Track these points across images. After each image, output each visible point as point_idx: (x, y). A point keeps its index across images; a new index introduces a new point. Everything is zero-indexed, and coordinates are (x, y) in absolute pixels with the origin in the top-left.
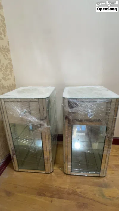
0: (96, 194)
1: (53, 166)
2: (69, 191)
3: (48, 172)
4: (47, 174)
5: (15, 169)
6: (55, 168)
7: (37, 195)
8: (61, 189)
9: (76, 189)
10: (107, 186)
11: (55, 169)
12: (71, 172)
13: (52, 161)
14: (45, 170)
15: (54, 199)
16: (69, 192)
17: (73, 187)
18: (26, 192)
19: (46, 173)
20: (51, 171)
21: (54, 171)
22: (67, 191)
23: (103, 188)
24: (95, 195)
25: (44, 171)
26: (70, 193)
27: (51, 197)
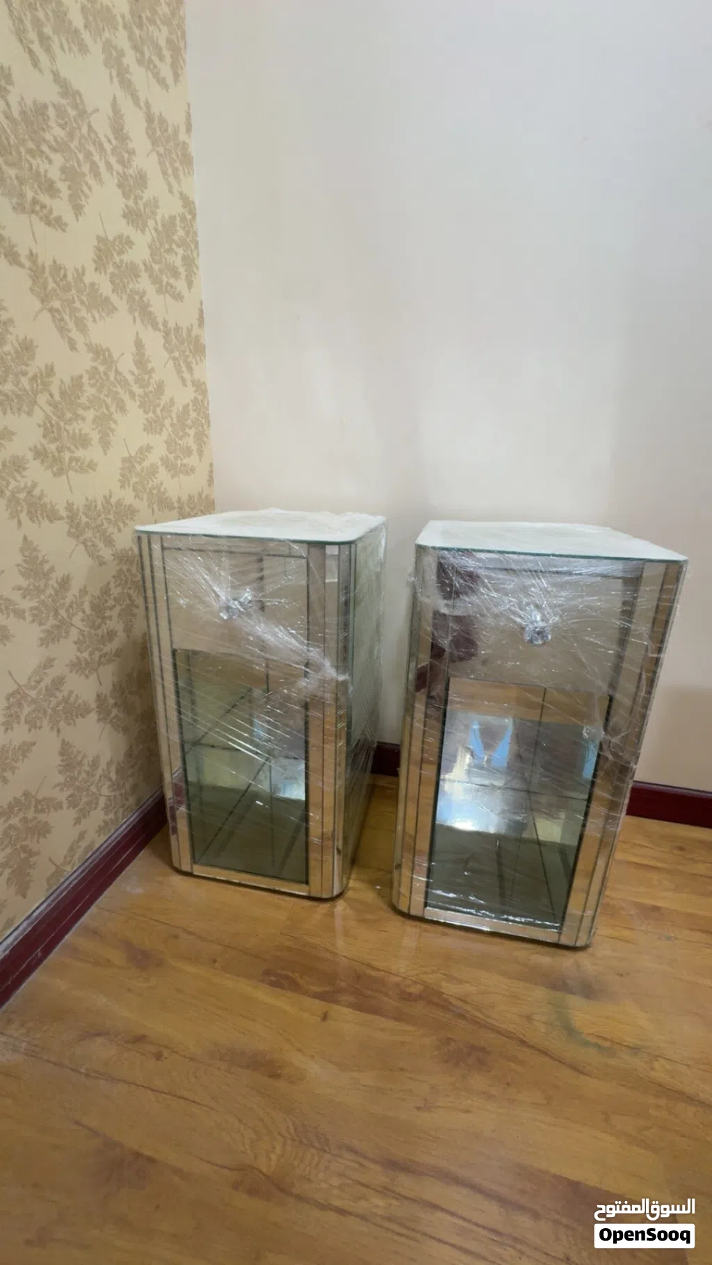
0: (535, 1017)
1: (343, 871)
2: (409, 986)
3: (318, 895)
4: (315, 904)
5: (176, 865)
6: (352, 884)
7: (263, 981)
8: (374, 973)
9: (444, 984)
10: (589, 990)
11: (354, 889)
12: (426, 905)
13: (339, 851)
14: (307, 882)
15: (335, 1007)
16: (408, 990)
17: (425, 973)
18: (215, 961)
19: (309, 898)
20: (336, 893)
21: (349, 894)
22: (397, 985)
23: (571, 997)
24: (529, 1018)
25: (304, 886)
26: (410, 994)
27: (321, 996)
